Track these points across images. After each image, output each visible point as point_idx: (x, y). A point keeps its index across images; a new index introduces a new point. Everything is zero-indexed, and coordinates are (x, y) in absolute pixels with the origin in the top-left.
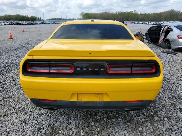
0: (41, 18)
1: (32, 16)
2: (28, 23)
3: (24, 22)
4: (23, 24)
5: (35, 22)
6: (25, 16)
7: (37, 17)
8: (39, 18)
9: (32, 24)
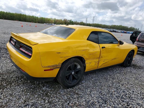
0: (138, 29)
1: (132, 27)
2: (122, 31)
3: (119, 31)
4: (118, 32)
5: (128, 31)
6: (126, 27)
7: (136, 28)
8: (137, 29)
9: (125, 33)
